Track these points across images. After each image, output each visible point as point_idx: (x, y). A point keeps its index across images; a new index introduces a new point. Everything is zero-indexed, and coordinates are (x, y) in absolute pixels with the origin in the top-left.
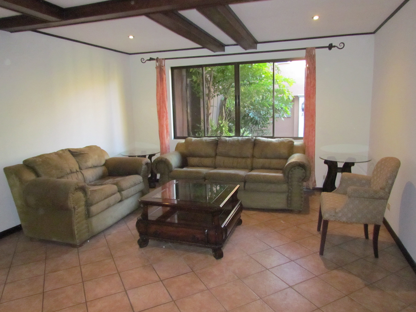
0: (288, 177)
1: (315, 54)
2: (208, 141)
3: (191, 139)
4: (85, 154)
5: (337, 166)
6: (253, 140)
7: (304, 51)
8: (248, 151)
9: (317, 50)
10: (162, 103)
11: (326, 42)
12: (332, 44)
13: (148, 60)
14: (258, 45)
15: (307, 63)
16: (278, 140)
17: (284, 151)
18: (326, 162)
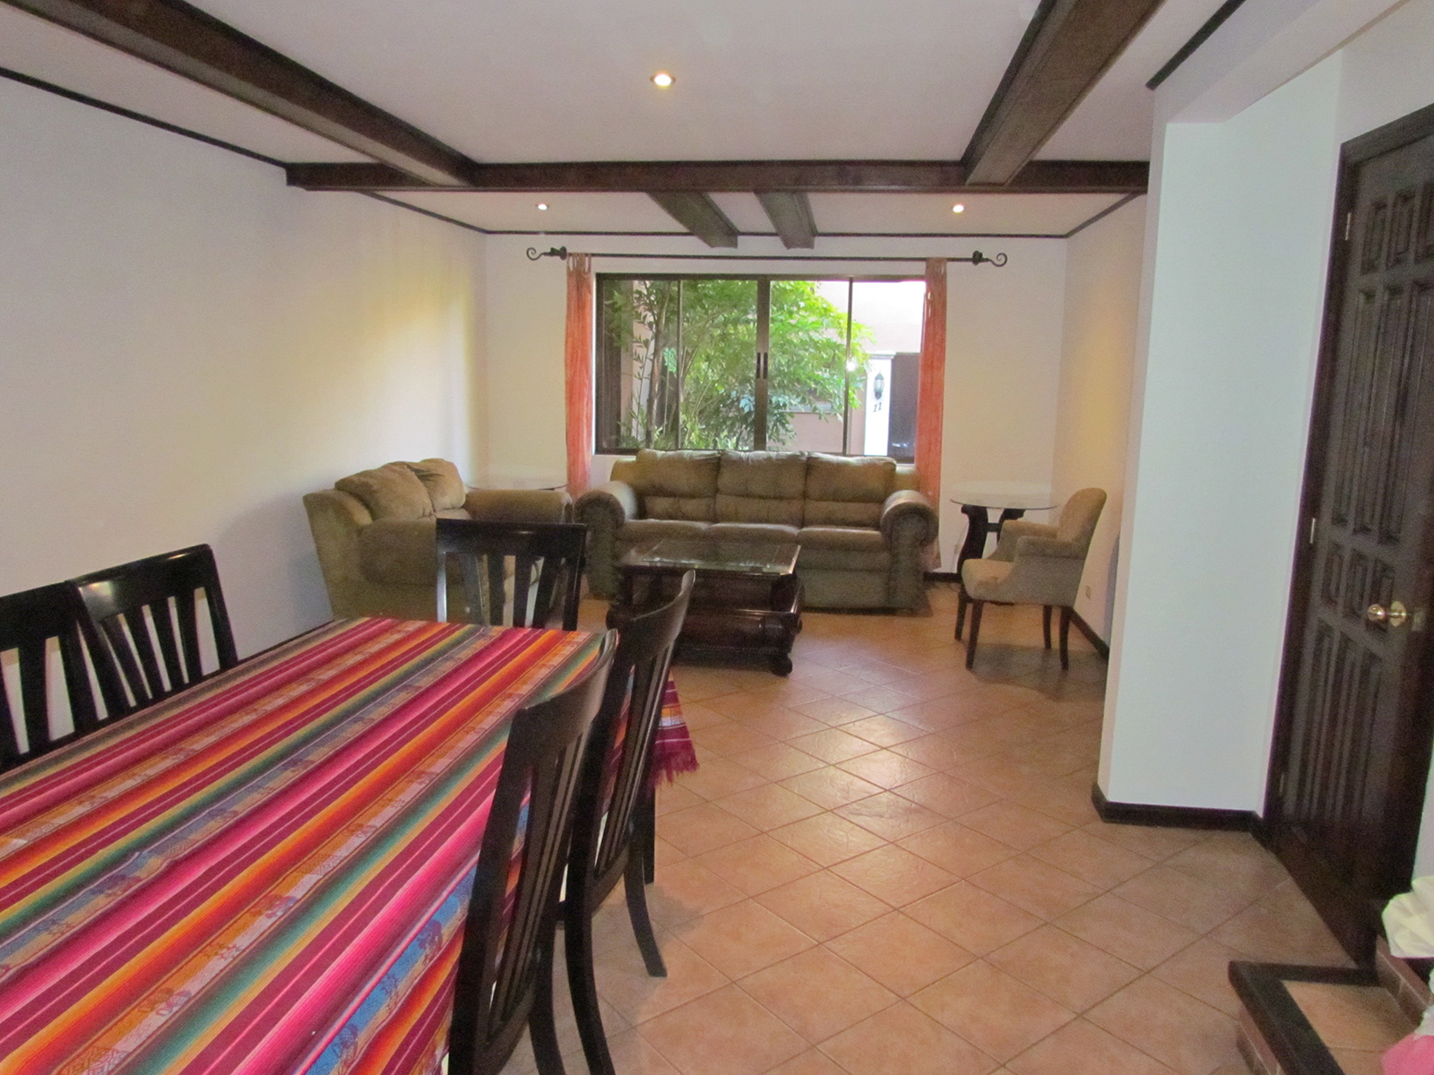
0: (890, 536)
1: (945, 273)
2: (698, 458)
3: (655, 455)
4: (438, 475)
5: (987, 520)
6: (804, 459)
7: (923, 265)
8: (793, 484)
9: (950, 264)
10: (579, 362)
11: (966, 247)
12: (981, 255)
13: (545, 254)
14: (817, 240)
15: (929, 289)
16: (862, 460)
17: (876, 485)
18: (965, 510)
